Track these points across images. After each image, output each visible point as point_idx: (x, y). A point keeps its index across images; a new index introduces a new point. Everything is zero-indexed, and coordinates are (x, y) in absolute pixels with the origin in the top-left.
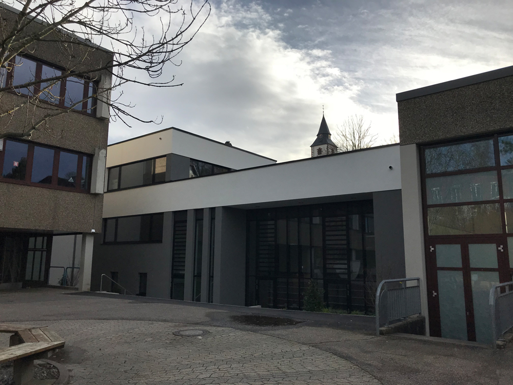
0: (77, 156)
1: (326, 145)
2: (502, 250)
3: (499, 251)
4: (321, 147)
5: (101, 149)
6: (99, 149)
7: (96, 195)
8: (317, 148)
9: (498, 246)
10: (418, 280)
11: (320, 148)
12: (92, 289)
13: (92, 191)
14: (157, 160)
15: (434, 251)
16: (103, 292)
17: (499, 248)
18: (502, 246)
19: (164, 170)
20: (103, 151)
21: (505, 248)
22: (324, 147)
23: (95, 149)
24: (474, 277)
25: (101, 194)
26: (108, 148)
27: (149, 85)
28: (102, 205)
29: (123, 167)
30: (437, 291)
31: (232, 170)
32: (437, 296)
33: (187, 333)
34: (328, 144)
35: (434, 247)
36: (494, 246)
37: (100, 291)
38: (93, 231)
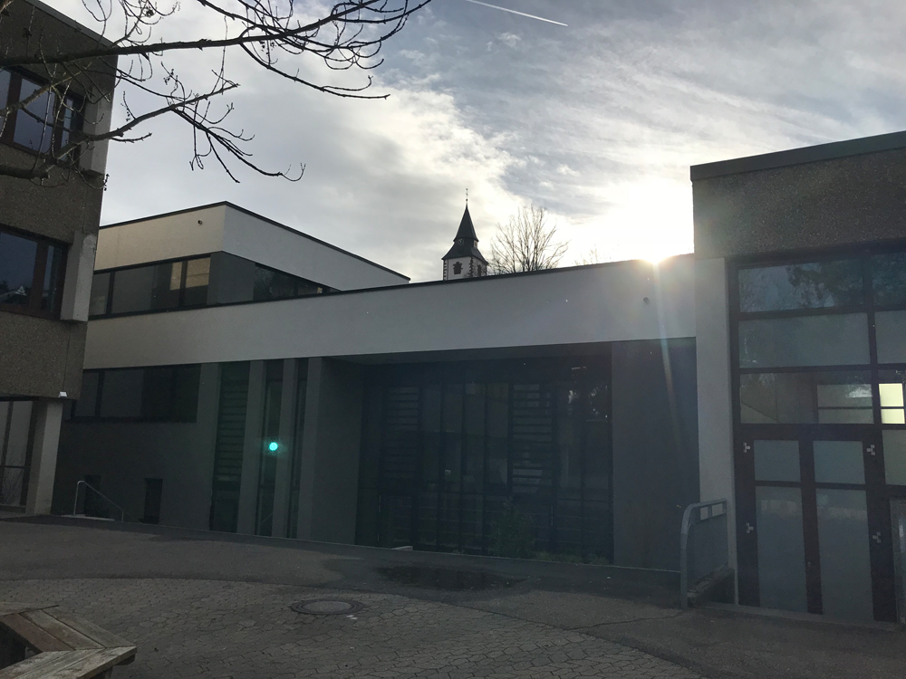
0: (35, 244)
1: (469, 259)
2: (873, 454)
3: (866, 455)
4: (461, 260)
5: (87, 234)
6: (83, 232)
7: (73, 324)
8: (453, 262)
9: (866, 446)
10: (724, 503)
11: (458, 263)
12: (53, 509)
13: (64, 315)
14: (190, 262)
15: (751, 452)
16: (78, 516)
17: (868, 450)
18: (873, 446)
19: (204, 281)
20: (90, 238)
21: (879, 449)
22: (465, 262)
23: (73, 234)
24: (822, 499)
25: (81, 322)
26: (100, 231)
27: (322, 89)
28: (84, 345)
29: (117, 273)
30: (753, 524)
31: (331, 291)
32: (754, 533)
33: (321, 607)
34: (472, 256)
35: (751, 444)
36: (858, 445)
37: (71, 513)
38: (63, 394)
